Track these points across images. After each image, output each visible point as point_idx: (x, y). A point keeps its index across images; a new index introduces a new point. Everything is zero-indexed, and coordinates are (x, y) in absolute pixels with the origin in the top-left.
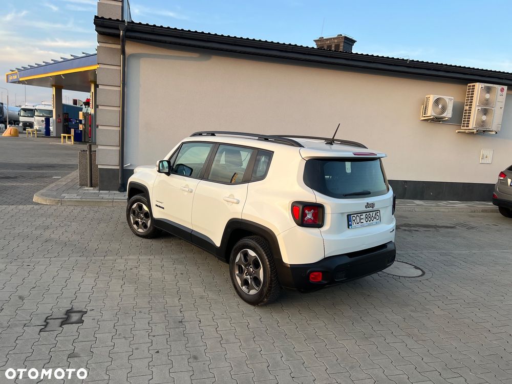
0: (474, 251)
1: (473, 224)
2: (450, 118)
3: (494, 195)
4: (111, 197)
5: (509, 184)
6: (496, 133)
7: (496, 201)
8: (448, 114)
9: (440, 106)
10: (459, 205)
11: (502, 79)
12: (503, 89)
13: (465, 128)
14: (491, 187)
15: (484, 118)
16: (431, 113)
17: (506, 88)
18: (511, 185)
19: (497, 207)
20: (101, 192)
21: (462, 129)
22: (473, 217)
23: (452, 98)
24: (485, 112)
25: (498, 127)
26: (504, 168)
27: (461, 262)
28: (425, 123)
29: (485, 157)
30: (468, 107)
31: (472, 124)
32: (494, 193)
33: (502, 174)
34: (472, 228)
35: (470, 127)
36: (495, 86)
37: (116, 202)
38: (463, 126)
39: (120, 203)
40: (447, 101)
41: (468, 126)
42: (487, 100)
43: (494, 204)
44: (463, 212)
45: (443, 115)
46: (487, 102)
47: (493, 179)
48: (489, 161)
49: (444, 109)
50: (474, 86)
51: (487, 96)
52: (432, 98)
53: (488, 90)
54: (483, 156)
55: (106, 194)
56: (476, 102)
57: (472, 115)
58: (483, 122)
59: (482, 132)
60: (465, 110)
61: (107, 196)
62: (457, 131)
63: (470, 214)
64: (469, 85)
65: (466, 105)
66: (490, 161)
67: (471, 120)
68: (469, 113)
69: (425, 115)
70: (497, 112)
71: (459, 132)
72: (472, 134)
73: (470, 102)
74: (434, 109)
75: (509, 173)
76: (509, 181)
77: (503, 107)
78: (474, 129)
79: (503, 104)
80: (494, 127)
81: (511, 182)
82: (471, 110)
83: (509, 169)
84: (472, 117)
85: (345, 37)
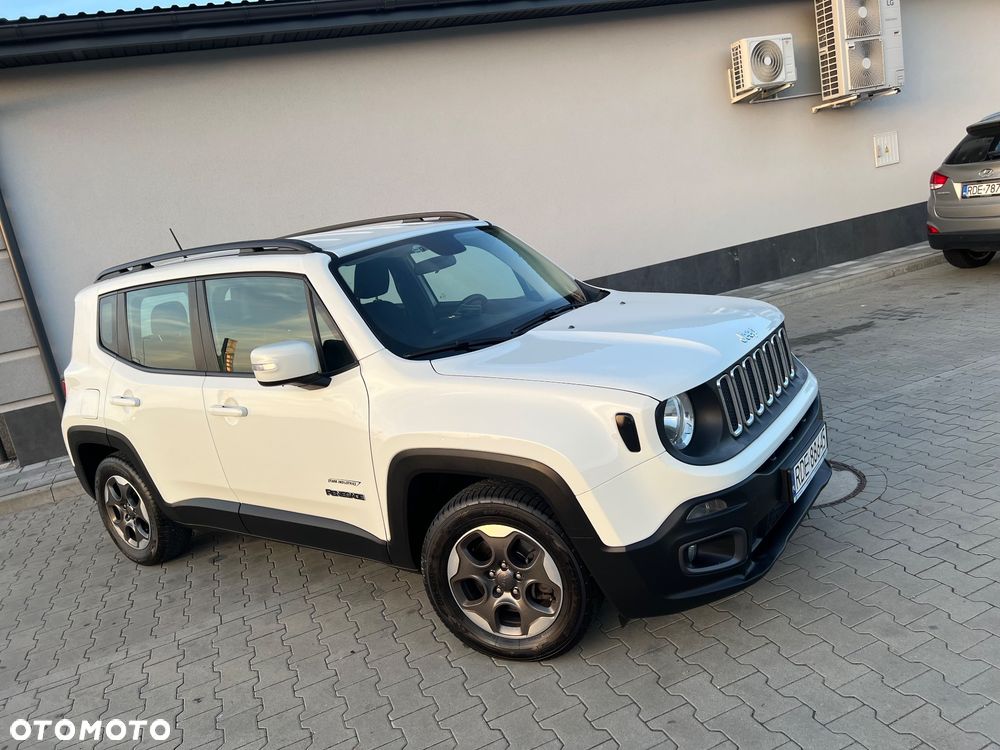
0: (946, 375)
1: (906, 305)
2: (794, 82)
3: (928, 226)
4: (49, 477)
5: (959, 196)
6: (899, 91)
7: (937, 240)
8: (788, 75)
9: (768, 61)
10: (860, 269)
13: (832, 97)
14: (920, 209)
15: (866, 63)
16: (751, 80)
18: (964, 197)
19: (940, 253)
20: (27, 468)
21: (826, 102)
22: (896, 287)
23: (789, 35)
24: (867, 49)
25: (899, 78)
26: (937, 162)
27: (933, 415)
28: (742, 108)
29: (883, 150)
30: (826, 48)
31: (845, 85)
32: (928, 223)
33: (937, 177)
34: (909, 314)
35: (842, 92)
37: (59, 488)
38: (826, 94)
39: (72, 489)
40: (780, 44)
41: (836, 91)
42: (863, 22)
43: (934, 246)
44: (870, 282)
45: (779, 79)
46: (862, 28)
47: (919, 192)
48: (892, 157)
49: (777, 65)
51: (862, 12)
52: (746, 46)
54: (879, 149)
55: (37, 472)
56: (842, 30)
57: (840, 63)
58: (867, 73)
59: (869, 97)
60: (823, 57)
61: (38, 479)
62: (814, 109)
63: (887, 281)
65: (822, 45)
66: (896, 159)
67: (841, 75)
68: (831, 61)
69: (739, 90)
70: (891, 45)
71: (819, 110)
72: (846, 107)
73: (829, 36)
74: (755, 70)
75: (952, 171)
76: (958, 187)
77: (900, 29)
78: (849, 95)
79: (899, 22)
80: (890, 80)
81: (964, 189)
82: (834, 53)
83: (955, 158)
84: (840, 69)
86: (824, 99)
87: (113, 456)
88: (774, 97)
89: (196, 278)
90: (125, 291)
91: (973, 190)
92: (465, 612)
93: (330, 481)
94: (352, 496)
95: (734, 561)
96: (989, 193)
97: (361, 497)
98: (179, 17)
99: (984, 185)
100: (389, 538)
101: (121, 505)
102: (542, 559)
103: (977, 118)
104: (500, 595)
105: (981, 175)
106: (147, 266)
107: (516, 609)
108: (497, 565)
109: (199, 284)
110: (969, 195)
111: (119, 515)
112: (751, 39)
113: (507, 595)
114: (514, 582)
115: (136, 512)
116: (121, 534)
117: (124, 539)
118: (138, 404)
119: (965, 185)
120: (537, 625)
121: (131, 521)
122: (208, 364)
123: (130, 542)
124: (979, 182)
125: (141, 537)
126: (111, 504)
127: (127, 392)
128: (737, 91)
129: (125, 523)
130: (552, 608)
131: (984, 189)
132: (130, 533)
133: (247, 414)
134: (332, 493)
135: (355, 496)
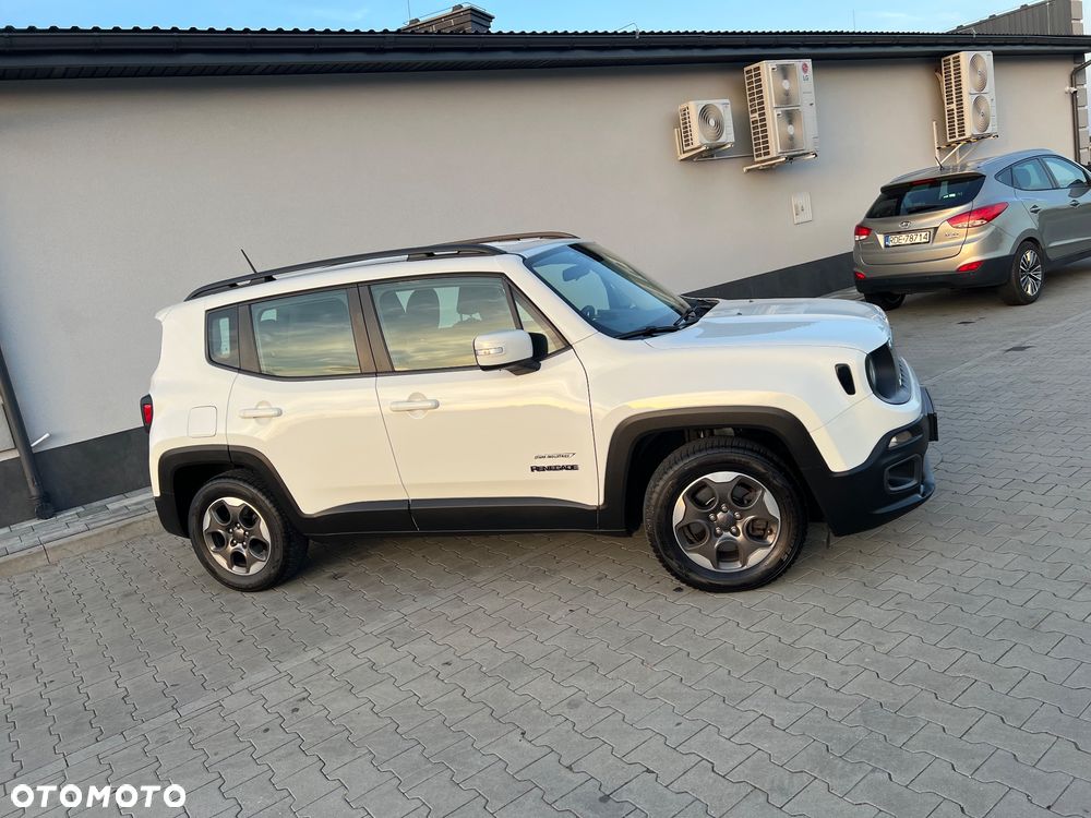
2: (732, 144)
3: (856, 273)
5: (883, 246)
6: (816, 156)
7: (864, 285)
8: (728, 137)
9: (712, 122)
11: (797, 46)
12: (806, 65)
13: (763, 158)
14: (846, 258)
15: (791, 130)
16: (699, 139)
17: (809, 63)
18: (887, 246)
21: (758, 162)
23: (727, 101)
24: (790, 117)
25: (815, 144)
26: (860, 217)
28: (688, 165)
29: (800, 209)
30: (756, 115)
31: (775, 148)
32: (855, 269)
33: (860, 230)
35: (773, 154)
36: (792, 62)
38: (757, 156)
40: (721, 108)
41: (768, 153)
42: (787, 93)
45: (722, 140)
46: (786, 99)
47: (845, 243)
48: (807, 215)
49: (719, 126)
50: (758, 68)
51: (786, 85)
52: (694, 109)
53: (785, 72)
54: (797, 208)
56: (771, 99)
57: (770, 127)
58: (791, 138)
59: (793, 158)
60: (753, 122)
62: (745, 169)
64: (746, 69)
65: (754, 111)
66: (809, 217)
67: (771, 139)
68: (762, 126)
69: (689, 148)
70: (808, 114)
71: (749, 170)
72: (770, 169)
73: (759, 104)
74: (702, 130)
75: (873, 224)
76: (881, 238)
77: (814, 101)
78: (778, 158)
79: (813, 94)
80: (808, 146)
81: (886, 240)
82: (765, 119)
83: (871, 214)
84: (770, 133)
85: (472, 9)
86: (756, 160)
87: (220, 478)
88: (712, 156)
89: (358, 284)
90: (250, 303)
91: (894, 240)
92: (689, 555)
93: (536, 457)
94: (562, 468)
95: (914, 483)
96: (908, 242)
97: (573, 468)
98: (183, 40)
99: (904, 236)
100: (602, 502)
101: (227, 530)
102: (762, 495)
103: (887, 181)
104: (721, 535)
105: (901, 226)
106: (269, 278)
107: (736, 545)
108: (718, 509)
109: (364, 290)
110: (891, 244)
111: (220, 542)
112: (700, 102)
113: (729, 534)
114: (734, 522)
115: (251, 533)
116: (223, 562)
117: (227, 568)
118: (280, 413)
119: (887, 235)
120: (756, 557)
121: (239, 545)
122: (378, 366)
123: (235, 569)
124: (899, 233)
125: (255, 561)
126: (211, 531)
127: (261, 403)
128: (685, 149)
129: (231, 548)
130: (770, 539)
131: (904, 239)
132: (237, 559)
133: (437, 405)
134: (538, 469)
135: (566, 468)
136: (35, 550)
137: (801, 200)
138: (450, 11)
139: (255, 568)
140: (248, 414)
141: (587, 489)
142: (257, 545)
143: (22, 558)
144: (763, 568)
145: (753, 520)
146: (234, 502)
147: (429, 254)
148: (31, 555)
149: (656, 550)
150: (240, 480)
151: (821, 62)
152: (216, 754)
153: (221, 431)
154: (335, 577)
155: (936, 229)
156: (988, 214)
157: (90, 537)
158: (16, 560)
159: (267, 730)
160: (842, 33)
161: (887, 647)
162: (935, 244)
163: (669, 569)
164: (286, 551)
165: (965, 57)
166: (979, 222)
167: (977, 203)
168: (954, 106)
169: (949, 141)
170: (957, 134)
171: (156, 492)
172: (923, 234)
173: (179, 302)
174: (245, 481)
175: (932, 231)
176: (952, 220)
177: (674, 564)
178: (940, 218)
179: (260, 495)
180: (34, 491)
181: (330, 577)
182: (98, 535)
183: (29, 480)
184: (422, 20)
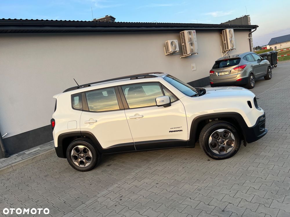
2: (179, 51)
3: (210, 82)
6: (198, 54)
8: (178, 49)
9: (174, 45)
11: (192, 27)
13: (186, 54)
15: (192, 47)
16: (171, 50)
17: (195, 31)
18: (218, 75)
21: (184, 56)
23: (177, 40)
24: (192, 44)
26: (211, 68)
28: (168, 56)
29: (193, 67)
30: (184, 44)
31: (189, 52)
33: (211, 72)
35: (188, 53)
36: (191, 31)
37: (15, 166)
38: (184, 54)
39: (19, 165)
40: (176, 42)
41: (187, 53)
42: (191, 38)
45: (176, 50)
46: (190, 40)
47: (208, 74)
48: (195, 69)
49: (175, 47)
50: (184, 32)
51: (190, 36)
52: (169, 42)
53: (190, 33)
56: (187, 40)
58: (192, 49)
59: (193, 54)
60: (183, 46)
64: (180, 32)
65: (182, 43)
67: (187, 50)
68: (185, 46)
70: (195, 43)
71: (181, 58)
72: (186, 57)
73: (184, 41)
74: (172, 48)
75: (214, 70)
76: (217, 73)
77: (196, 40)
78: (189, 54)
79: (196, 39)
80: (196, 51)
83: (213, 68)
84: (187, 48)
85: (111, 16)
88: (173, 54)
89: (118, 86)
90: (85, 92)
91: (220, 74)
92: (213, 151)
93: (171, 129)
94: (178, 131)
95: (264, 129)
96: (224, 74)
97: (181, 131)
99: (223, 73)
100: (189, 139)
101: (78, 154)
102: (230, 134)
103: (216, 60)
104: (220, 145)
106: (89, 85)
107: (224, 147)
108: (220, 139)
109: (119, 88)
110: (219, 75)
111: (76, 158)
112: (171, 40)
113: (222, 145)
114: (223, 142)
115: (86, 155)
116: (77, 164)
117: (78, 165)
118: (97, 121)
119: (218, 73)
120: (229, 150)
121: (82, 159)
122: (124, 107)
123: (81, 166)
124: (221, 72)
125: (87, 163)
126: (74, 155)
127: (90, 119)
128: (167, 52)
129: (80, 160)
130: (232, 145)
131: (223, 74)
132: (82, 163)
133: (143, 117)
134: (171, 132)
135: (179, 131)
136: (9, 166)
137: (193, 65)
138: (105, 17)
139: (87, 165)
140: (87, 122)
141: (185, 136)
142: (88, 158)
143: (6, 169)
144: (231, 153)
145: (228, 141)
146: (81, 147)
147: (136, 77)
148: (8, 168)
149: (205, 150)
150: (83, 140)
151: (198, 31)
152: (105, 213)
153: (78, 127)
154: (109, 166)
155: (231, 71)
156: (242, 67)
157: (25, 162)
158: (4, 170)
159: (116, 206)
160: (201, 24)
161: (271, 168)
162: (230, 75)
163: (208, 155)
164: (97, 159)
165: (228, 30)
166: (240, 69)
167: (240, 64)
168: (226, 42)
169: (225, 50)
170: (227, 49)
171: (56, 146)
172: (228, 72)
173: (61, 93)
174: (84, 141)
175: (230, 71)
176: (234, 69)
177: (209, 154)
178: (231, 68)
179: (89, 144)
180: (3, 150)
181: (107, 166)
182: (27, 161)
183: (2, 147)
184: (97, 19)
